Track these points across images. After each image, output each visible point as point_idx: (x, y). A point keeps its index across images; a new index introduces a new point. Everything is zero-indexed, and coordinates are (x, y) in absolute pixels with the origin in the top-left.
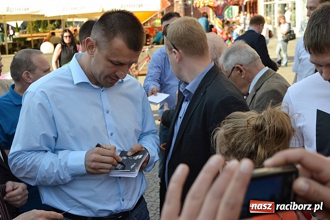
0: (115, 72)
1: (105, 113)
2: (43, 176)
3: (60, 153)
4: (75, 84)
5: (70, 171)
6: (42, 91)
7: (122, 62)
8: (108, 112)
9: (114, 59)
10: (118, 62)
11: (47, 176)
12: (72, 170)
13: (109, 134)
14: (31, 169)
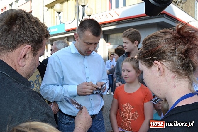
0: (88, 48)
1: (86, 68)
2: (56, 96)
3: (64, 86)
4: (72, 53)
5: (69, 94)
6: (57, 56)
7: (91, 43)
8: (87, 68)
9: (87, 41)
10: (89, 43)
11: (59, 96)
12: (70, 93)
13: (87, 78)
14: (51, 93)
